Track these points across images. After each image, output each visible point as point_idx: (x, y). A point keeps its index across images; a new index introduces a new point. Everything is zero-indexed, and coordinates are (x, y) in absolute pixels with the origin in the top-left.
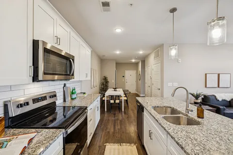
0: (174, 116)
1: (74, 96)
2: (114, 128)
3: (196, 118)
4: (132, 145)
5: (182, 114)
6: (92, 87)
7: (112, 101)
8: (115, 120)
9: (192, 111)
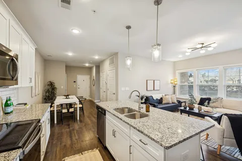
0: (132, 114)
1: (9, 109)
2: (71, 139)
3: (145, 112)
4: (95, 150)
5: (136, 111)
6: (33, 95)
7: (65, 111)
8: (70, 131)
9: (142, 108)
